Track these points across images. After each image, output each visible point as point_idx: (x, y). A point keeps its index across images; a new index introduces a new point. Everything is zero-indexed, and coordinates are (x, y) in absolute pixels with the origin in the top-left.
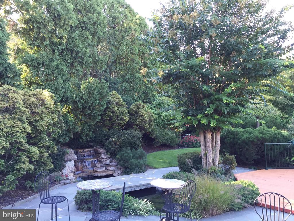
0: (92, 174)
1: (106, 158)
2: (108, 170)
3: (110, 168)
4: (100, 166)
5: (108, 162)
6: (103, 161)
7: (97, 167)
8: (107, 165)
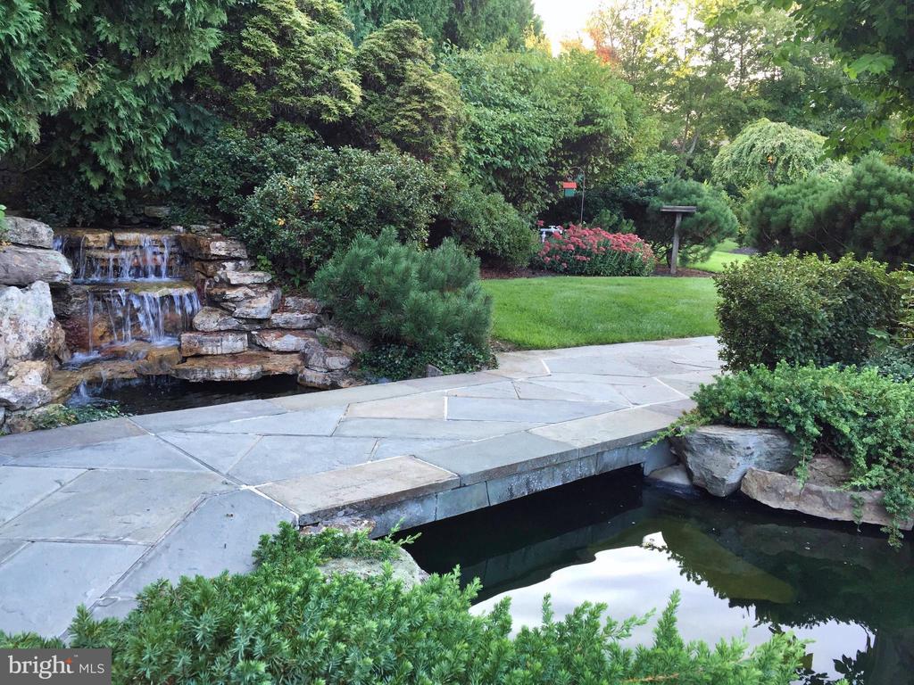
0: (169, 369)
1: (247, 286)
2: (267, 349)
3: (273, 341)
4: (214, 326)
5: (261, 305)
6: (232, 300)
7: (197, 331)
8: (260, 321)
